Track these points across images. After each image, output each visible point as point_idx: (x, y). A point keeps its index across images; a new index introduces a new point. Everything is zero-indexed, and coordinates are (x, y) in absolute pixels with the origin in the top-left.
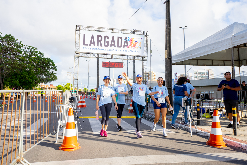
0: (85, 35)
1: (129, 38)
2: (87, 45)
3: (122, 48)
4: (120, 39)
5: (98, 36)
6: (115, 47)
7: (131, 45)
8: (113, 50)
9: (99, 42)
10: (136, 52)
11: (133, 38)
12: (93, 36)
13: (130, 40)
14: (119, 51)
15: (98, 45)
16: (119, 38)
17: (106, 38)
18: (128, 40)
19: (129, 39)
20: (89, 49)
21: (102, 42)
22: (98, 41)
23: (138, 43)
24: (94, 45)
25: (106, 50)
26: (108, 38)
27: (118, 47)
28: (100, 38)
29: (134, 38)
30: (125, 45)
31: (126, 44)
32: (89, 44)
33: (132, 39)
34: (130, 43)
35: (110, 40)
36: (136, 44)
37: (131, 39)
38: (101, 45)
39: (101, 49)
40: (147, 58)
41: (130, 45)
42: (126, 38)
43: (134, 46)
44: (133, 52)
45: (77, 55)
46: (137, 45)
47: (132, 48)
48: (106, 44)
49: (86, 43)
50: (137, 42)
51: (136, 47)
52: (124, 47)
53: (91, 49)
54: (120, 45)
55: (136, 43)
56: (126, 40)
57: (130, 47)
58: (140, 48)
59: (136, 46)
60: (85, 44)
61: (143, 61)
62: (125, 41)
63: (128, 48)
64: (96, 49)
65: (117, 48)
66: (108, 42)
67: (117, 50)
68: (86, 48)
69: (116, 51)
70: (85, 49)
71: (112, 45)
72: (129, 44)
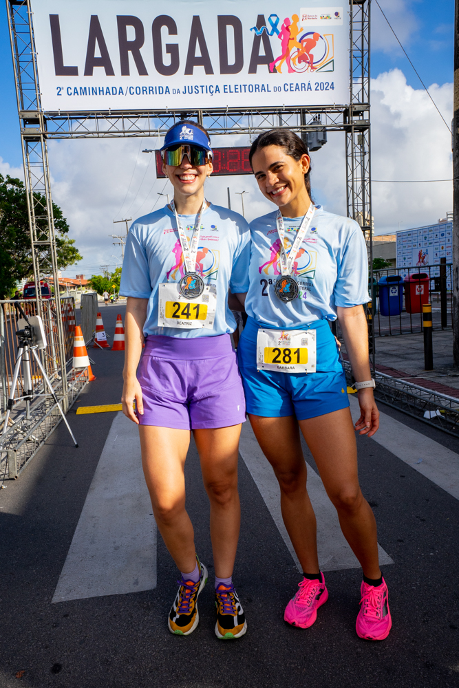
0: (54, 20)
1: (274, 19)
2: (73, 71)
3: (243, 77)
4: (230, 29)
5: (122, 22)
6: (209, 71)
8: (200, 89)
9: (130, 53)
10: (313, 87)
11: (296, 18)
12: (95, 21)
13: (279, 28)
14: (233, 89)
15: (125, 71)
16: (224, 21)
17: (164, 29)
18: (269, 28)
19: (274, 26)
20: (84, 91)
21: (147, 51)
22: (124, 46)
23: (320, 43)
24: (110, 72)
25: (167, 91)
26: (173, 30)
27: (225, 69)
28: (131, 33)
29: (301, 18)
30: (256, 60)
31: (262, 52)
32: (81, 70)
33: (292, 21)
34: (282, 44)
35: (182, 39)
36: (311, 44)
37: (287, 20)
38: (142, 71)
39: (144, 90)
40: (366, 113)
41: (280, 54)
42: (261, 20)
43: (302, 58)
44: (297, 88)
45: (33, 129)
46: (317, 52)
47: (291, 70)
48: (167, 60)
49: (66, 64)
50: (317, 36)
51: (311, 63)
52: (253, 70)
53: (95, 91)
54: (231, 60)
55: (310, 40)
56: (260, 32)
57: (282, 66)
58: (329, 67)
59: (312, 56)
60: (61, 69)
61: (349, 134)
62: (257, 39)
63: (275, 71)
64: (121, 91)
65: (218, 78)
66: (173, 49)
67: (221, 89)
68: (72, 91)
69: (217, 90)
70: (64, 92)
71: (192, 62)
72: (277, 51)
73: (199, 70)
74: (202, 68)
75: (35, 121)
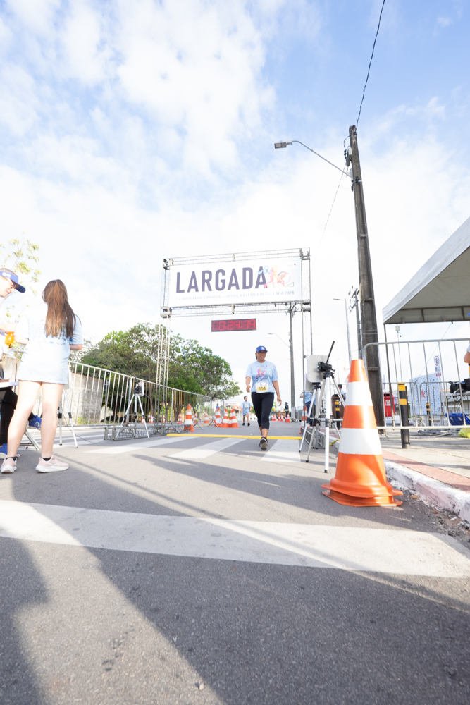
0: (179, 274)
1: (267, 268)
2: (183, 291)
3: (253, 290)
4: (248, 272)
5: (204, 273)
6: (238, 288)
7: (272, 280)
8: (233, 296)
9: (206, 283)
10: (284, 293)
11: (276, 267)
12: (193, 273)
13: (269, 271)
14: (247, 295)
15: (203, 290)
16: (245, 270)
17: (220, 274)
18: (265, 271)
19: (267, 270)
20: (186, 298)
21: (213, 283)
22: (204, 281)
23: (287, 275)
24: (197, 290)
25: (220, 297)
26: (224, 273)
27: (245, 287)
28: (207, 276)
29: (279, 266)
30: (258, 283)
31: (261, 280)
32: (186, 290)
34: (270, 277)
35: (227, 278)
36: (283, 276)
37: (272, 268)
38: (210, 289)
39: (210, 297)
40: (310, 304)
42: (261, 269)
43: (279, 282)
44: (277, 294)
45: (167, 313)
46: (286, 279)
47: (274, 287)
48: (220, 285)
49: (180, 289)
50: (286, 273)
51: (283, 284)
52: (257, 287)
53: (190, 298)
54: (248, 284)
55: (282, 275)
56: (260, 273)
57: (270, 285)
59: (283, 281)
60: (178, 291)
62: (259, 276)
63: (267, 287)
64: (201, 298)
65: (241, 291)
66: (223, 281)
67: (242, 295)
68: (181, 299)
70: (178, 299)
71: (231, 285)
72: (267, 279)
73: (233, 288)
74: (235, 287)
75: (166, 310)
